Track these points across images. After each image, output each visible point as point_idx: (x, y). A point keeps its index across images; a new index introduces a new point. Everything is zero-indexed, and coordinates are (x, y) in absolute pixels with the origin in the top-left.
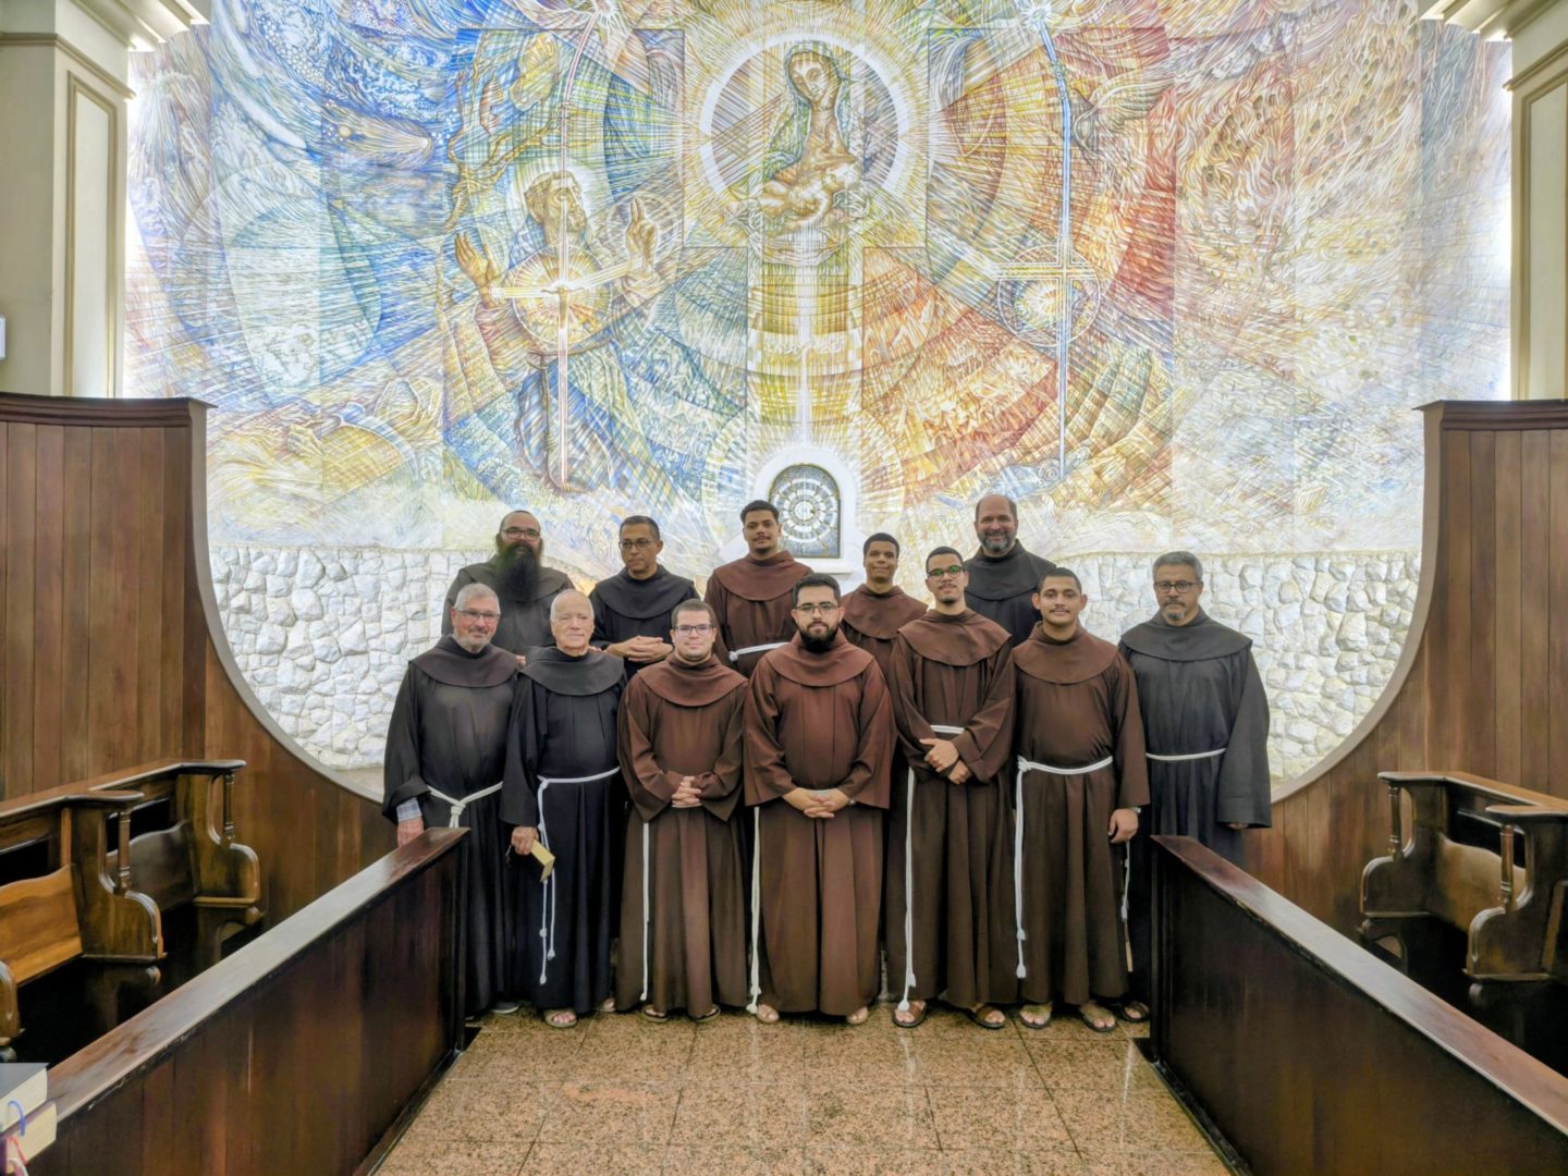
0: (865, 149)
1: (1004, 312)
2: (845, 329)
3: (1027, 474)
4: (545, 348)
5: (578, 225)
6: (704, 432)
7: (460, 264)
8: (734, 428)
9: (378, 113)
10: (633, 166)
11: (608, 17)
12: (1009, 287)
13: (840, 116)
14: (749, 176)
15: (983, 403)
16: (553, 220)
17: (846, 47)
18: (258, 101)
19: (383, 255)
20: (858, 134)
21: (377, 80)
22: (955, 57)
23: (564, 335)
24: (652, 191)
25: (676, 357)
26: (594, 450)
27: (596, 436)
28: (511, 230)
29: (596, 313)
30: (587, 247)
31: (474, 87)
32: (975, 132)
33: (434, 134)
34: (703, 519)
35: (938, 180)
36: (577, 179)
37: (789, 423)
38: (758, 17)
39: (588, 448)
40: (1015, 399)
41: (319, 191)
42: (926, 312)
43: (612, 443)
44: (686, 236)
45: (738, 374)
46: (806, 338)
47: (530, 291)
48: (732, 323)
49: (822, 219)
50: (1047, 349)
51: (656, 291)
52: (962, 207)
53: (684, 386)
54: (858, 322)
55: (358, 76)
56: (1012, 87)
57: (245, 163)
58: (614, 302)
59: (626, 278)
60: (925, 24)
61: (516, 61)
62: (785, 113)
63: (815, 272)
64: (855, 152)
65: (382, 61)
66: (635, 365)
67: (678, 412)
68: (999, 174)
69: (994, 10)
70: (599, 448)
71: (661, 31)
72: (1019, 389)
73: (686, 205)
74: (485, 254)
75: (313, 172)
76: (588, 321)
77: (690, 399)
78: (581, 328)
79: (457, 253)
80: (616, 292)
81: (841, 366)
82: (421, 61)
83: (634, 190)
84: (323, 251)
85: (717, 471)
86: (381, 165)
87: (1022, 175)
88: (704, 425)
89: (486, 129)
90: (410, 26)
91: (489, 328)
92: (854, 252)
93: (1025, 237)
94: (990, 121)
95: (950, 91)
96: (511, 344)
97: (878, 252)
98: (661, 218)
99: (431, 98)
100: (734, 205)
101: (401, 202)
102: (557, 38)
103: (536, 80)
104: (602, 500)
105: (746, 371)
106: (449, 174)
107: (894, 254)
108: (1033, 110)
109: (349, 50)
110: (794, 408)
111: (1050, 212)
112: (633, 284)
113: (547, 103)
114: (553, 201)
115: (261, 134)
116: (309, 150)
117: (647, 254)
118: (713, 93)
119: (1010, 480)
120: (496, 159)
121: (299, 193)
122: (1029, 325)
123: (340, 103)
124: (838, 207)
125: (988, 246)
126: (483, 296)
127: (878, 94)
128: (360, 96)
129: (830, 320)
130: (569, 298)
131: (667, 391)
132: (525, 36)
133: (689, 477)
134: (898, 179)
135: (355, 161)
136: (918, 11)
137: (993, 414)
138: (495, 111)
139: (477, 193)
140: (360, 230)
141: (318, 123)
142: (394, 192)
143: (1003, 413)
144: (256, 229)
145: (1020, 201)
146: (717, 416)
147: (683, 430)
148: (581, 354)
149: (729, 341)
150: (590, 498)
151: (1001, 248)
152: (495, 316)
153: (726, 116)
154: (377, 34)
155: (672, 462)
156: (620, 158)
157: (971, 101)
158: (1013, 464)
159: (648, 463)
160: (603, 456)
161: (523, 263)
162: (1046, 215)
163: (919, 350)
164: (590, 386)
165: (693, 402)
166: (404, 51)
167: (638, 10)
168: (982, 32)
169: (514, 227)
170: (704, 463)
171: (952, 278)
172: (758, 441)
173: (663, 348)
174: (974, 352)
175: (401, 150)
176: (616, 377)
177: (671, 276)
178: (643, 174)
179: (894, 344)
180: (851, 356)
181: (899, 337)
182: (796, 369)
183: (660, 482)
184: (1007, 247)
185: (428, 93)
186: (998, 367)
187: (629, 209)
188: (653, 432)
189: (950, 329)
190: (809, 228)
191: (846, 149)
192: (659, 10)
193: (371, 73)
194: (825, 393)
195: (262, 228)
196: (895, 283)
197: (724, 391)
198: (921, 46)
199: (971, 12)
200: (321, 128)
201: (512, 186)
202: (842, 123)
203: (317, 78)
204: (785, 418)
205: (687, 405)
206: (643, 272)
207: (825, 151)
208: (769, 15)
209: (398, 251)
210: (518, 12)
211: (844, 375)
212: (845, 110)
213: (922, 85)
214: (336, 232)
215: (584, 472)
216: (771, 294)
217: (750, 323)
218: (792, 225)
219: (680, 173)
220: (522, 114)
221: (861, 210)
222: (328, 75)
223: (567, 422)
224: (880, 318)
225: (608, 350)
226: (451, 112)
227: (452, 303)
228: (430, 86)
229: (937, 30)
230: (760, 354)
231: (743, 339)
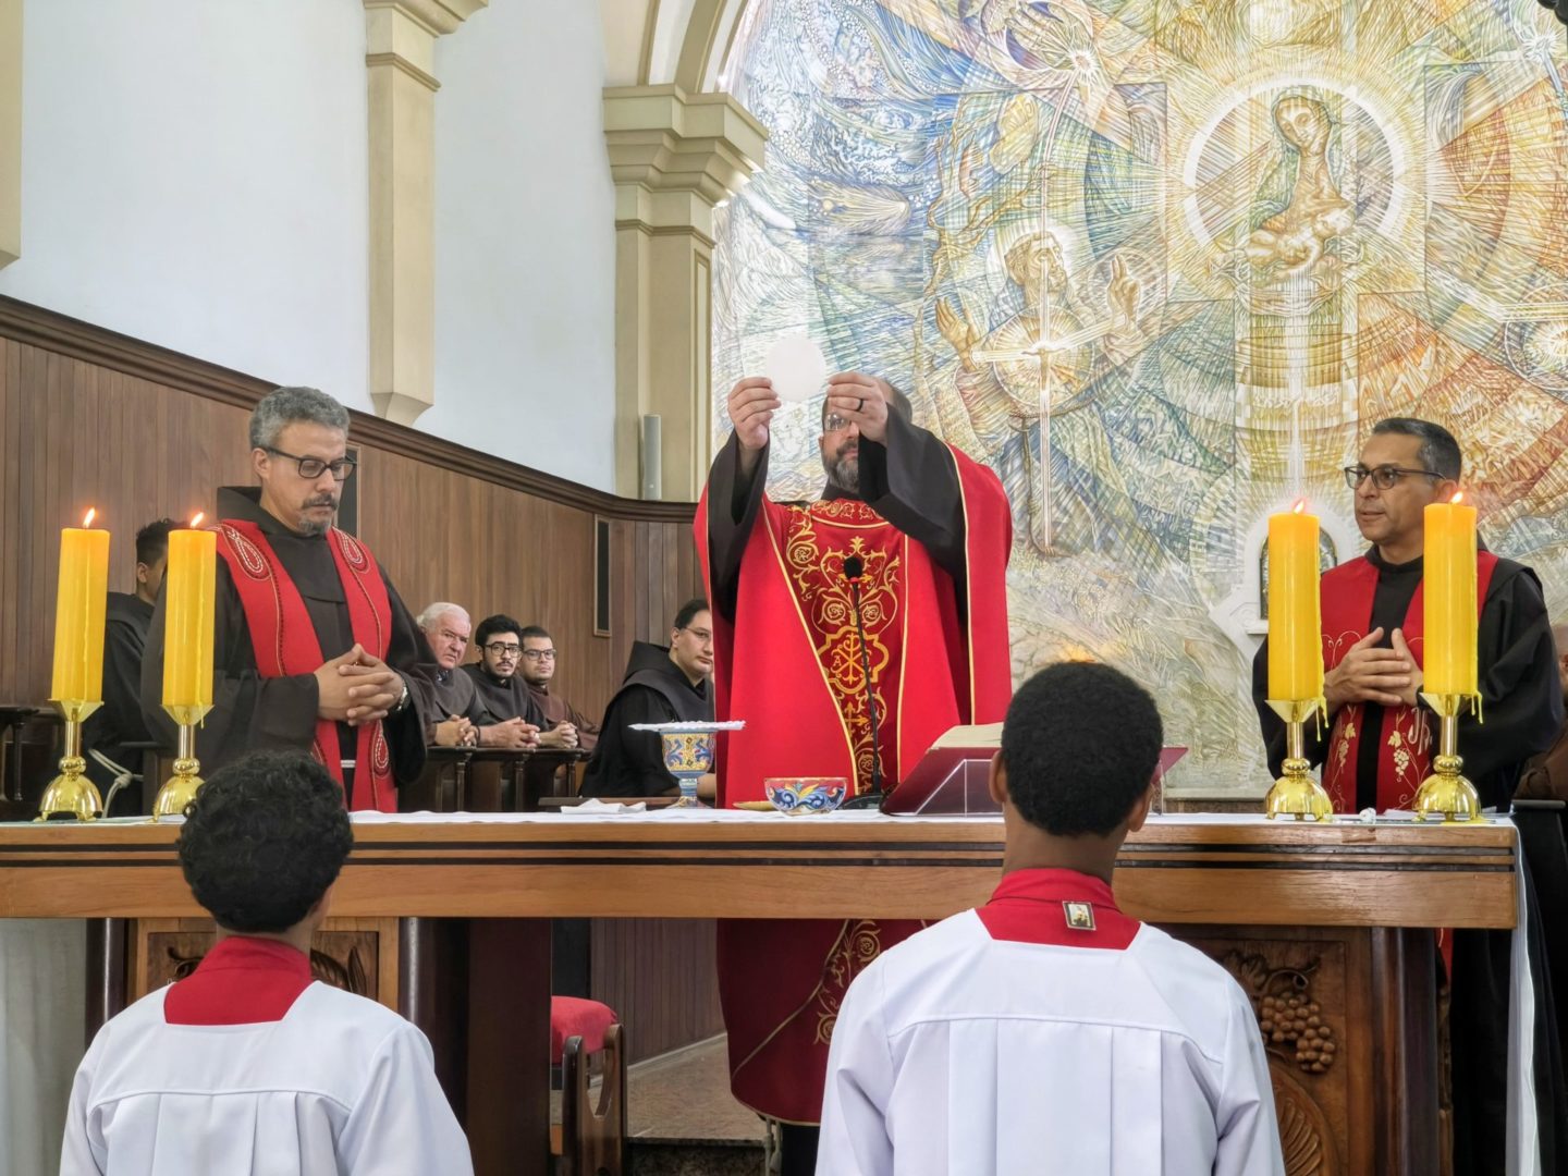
0: (1358, 193)
1: (1512, 355)
2: (1339, 380)
3: (1541, 525)
4: (1027, 411)
5: (1058, 285)
6: (1191, 491)
7: (941, 330)
8: (1223, 486)
9: (858, 182)
10: (1115, 223)
11: (1088, 74)
12: (1517, 329)
13: (1332, 161)
14: (1235, 226)
15: (1490, 452)
16: (1033, 281)
17: (1336, 88)
18: (759, 193)
19: (864, 323)
20: (1351, 178)
21: (856, 149)
22: (1454, 93)
23: (1046, 396)
24: (1133, 247)
25: (1161, 415)
26: (1078, 512)
27: (1080, 498)
28: (991, 293)
29: (1078, 373)
30: (1068, 307)
31: (953, 153)
32: (1477, 170)
33: (911, 198)
34: (1191, 580)
35: (1438, 221)
36: (1058, 238)
37: (1281, 479)
38: (1243, 64)
39: (1071, 511)
40: (1526, 446)
41: (807, 268)
42: (1427, 358)
43: (1096, 505)
44: (1170, 290)
45: (1226, 430)
46: (1297, 391)
47: (1012, 353)
48: (1219, 378)
49: (1312, 267)
50: (1560, 393)
51: (1139, 349)
52: (1465, 249)
53: (1170, 445)
54: (1353, 372)
55: (839, 148)
56: (1516, 123)
57: (751, 255)
58: (1096, 362)
59: (1108, 336)
60: (1421, 61)
61: (996, 123)
62: (1272, 161)
63: (1306, 322)
64: (1348, 194)
65: (860, 129)
66: (1119, 424)
67: (1164, 472)
68: (1504, 213)
69: (1495, 42)
70: (1084, 510)
71: (1142, 85)
72: (1530, 436)
73: (1169, 259)
74: (966, 319)
75: (801, 249)
76: (1070, 381)
77: (1176, 458)
78: (1063, 389)
79: (938, 320)
80: (1098, 350)
81: (1335, 418)
82: (898, 124)
83: (1115, 247)
84: (811, 326)
85: (1205, 531)
86: (861, 234)
87: (1528, 212)
88: (1192, 484)
89: (966, 194)
90: (887, 92)
91: (970, 392)
92: (1348, 300)
93: (1533, 276)
94: (1492, 158)
95: (1448, 129)
96: (992, 408)
97: (1374, 298)
98: (1144, 274)
99: (908, 161)
100: (1220, 257)
101: (880, 269)
102: (1036, 98)
103: (1016, 142)
104: (1087, 563)
105: (1236, 428)
106: (930, 241)
107: (1391, 299)
108: (1538, 145)
109: (830, 123)
110: (1285, 463)
111: (1560, 250)
112: (1116, 342)
113: (1027, 164)
114: (1034, 263)
115: (761, 224)
116: (798, 230)
117: (1130, 311)
118: (1197, 145)
119: (1521, 532)
120: (976, 224)
121: (791, 273)
122: (1540, 368)
123: (824, 178)
124: (1330, 254)
125: (1493, 287)
126: (963, 360)
127: (1372, 136)
128: (841, 167)
129: (1322, 372)
130: (1050, 359)
131: (1152, 450)
132: (1004, 97)
133: (1176, 537)
134: (1394, 221)
135: (837, 233)
136: (1414, 48)
137: (1502, 463)
138: (974, 176)
139: (957, 258)
140: (843, 301)
141: (805, 201)
142: (873, 260)
143: (1513, 462)
144: (759, 315)
145: (1526, 239)
146: (1205, 475)
147: (1169, 489)
148: (1063, 415)
149: (1216, 397)
150: (1075, 562)
151: (1508, 289)
152: (975, 380)
153: (1211, 167)
154: (856, 102)
155: (1158, 523)
156: (1101, 216)
157: (1472, 139)
158: (1524, 515)
159: (1134, 524)
160: (1088, 519)
161: (1004, 326)
162: (1555, 253)
163: (1420, 398)
164: (1073, 448)
165: (1180, 461)
166: (881, 117)
167: (1119, 65)
168: (1482, 66)
169: (995, 290)
170: (1192, 523)
171: (1454, 322)
172: (1248, 498)
173: (1148, 406)
174: (1479, 399)
175: (880, 216)
176: (1099, 437)
177: (1155, 332)
178: (1124, 230)
179: (1392, 393)
180: (1347, 407)
181: (1398, 386)
182: (1287, 423)
183: (1147, 544)
184: (1513, 288)
185: (904, 155)
186: (1507, 414)
187: (1111, 266)
188: (1138, 493)
189: (1453, 375)
190: (1300, 277)
191: (1338, 194)
192: (1140, 63)
193: (850, 143)
194: (1318, 447)
195: (763, 313)
196: (1392, 330)
197: (1211, 449)
198: (1417, 84)
199: (1470, 46)
200: (809, 205)
201: (993, 249)
202: (1333, 167)
203: (804, 158)
204: (1276, 474)
205: (1173, 464)
206: (1126, 330)
207: (1316, 197)
208: (1254, 61)
209: (878, 317)
210: (997, 74)
211: (1338, 427)
212: (1336, 153)
213: (1419, 125)
214: (822, 306)
215: (1068, 536)
216: (1259, 346)
217: (1238, 377)
218: (1281, 274)
219: (1163, 228)
220: (1002, 177)
221: (1354, 256)
222: (813, 153)
223: (1050, 485)
224: (1376, 367)
225: (1090, 410)
226: (931, 179)
227: (933, 369)
228: (906, 149)
229: (1434, 67)
230: (1248, 408)
231: (1231, 394)
